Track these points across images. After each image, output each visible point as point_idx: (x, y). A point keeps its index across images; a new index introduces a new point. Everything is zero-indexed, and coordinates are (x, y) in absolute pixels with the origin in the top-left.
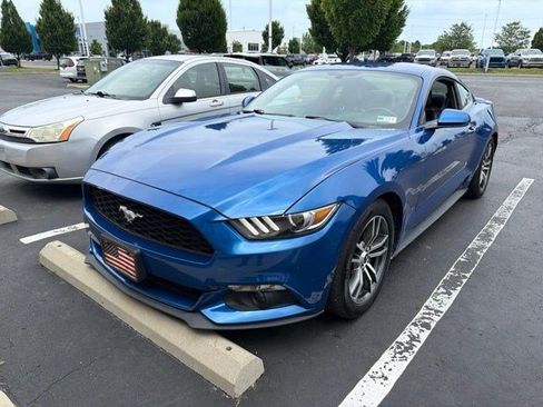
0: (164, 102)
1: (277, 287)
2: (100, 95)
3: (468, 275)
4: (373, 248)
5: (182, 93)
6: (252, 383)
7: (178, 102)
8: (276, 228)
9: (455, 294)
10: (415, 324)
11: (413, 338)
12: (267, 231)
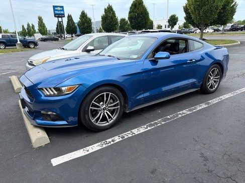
0: (82, 51)
1: (54, 114)
2: (63, 49)
3: (163, 123)
4: (109, 106)
5: (90, 48)
6: (43, 144)
7: (88, 51)
8: (56, 93)
9: (149, 128)
10: (119, 137)
11: (113, 141)
12: (52, 93)
